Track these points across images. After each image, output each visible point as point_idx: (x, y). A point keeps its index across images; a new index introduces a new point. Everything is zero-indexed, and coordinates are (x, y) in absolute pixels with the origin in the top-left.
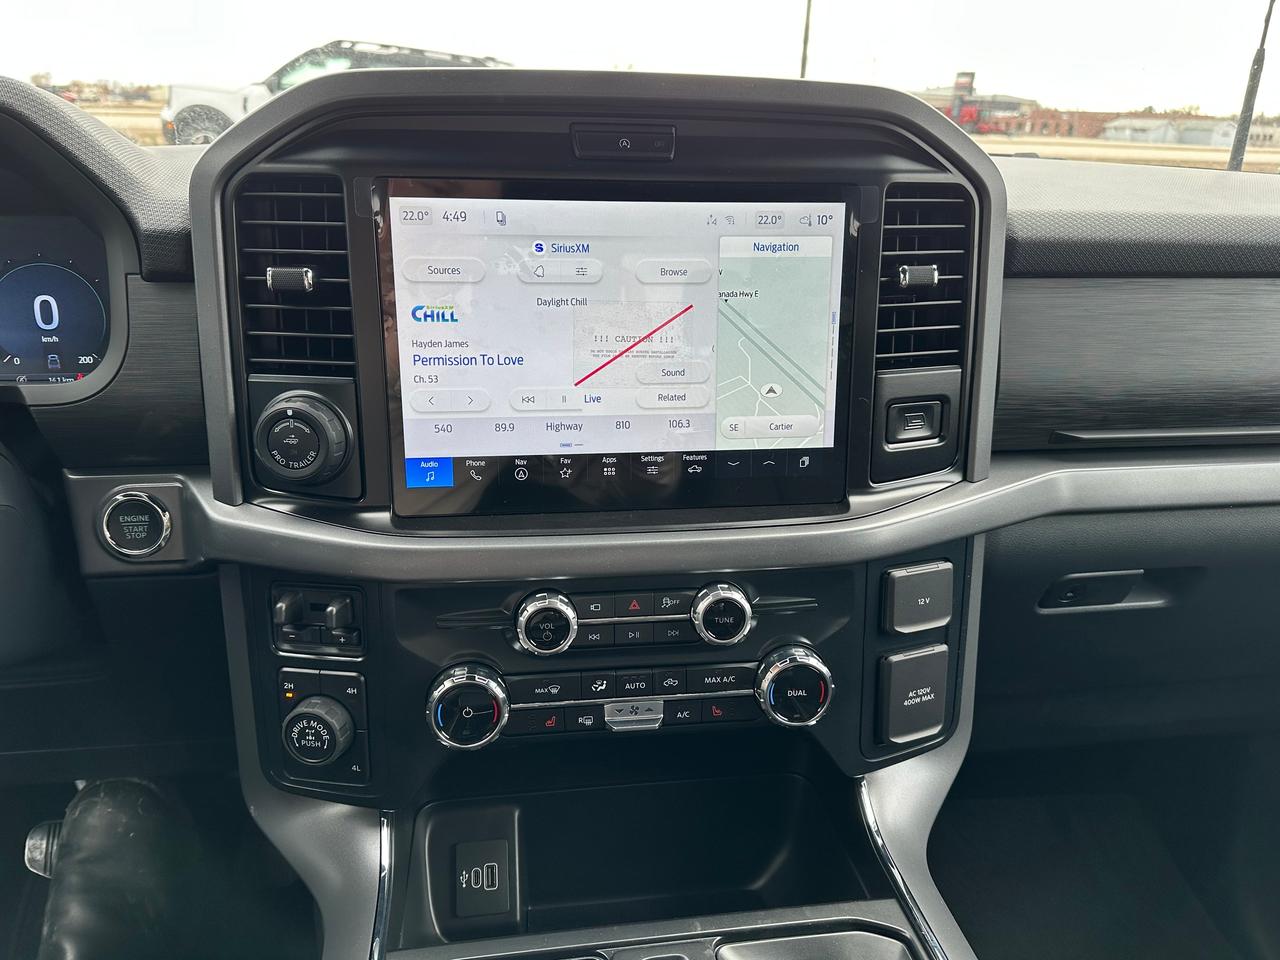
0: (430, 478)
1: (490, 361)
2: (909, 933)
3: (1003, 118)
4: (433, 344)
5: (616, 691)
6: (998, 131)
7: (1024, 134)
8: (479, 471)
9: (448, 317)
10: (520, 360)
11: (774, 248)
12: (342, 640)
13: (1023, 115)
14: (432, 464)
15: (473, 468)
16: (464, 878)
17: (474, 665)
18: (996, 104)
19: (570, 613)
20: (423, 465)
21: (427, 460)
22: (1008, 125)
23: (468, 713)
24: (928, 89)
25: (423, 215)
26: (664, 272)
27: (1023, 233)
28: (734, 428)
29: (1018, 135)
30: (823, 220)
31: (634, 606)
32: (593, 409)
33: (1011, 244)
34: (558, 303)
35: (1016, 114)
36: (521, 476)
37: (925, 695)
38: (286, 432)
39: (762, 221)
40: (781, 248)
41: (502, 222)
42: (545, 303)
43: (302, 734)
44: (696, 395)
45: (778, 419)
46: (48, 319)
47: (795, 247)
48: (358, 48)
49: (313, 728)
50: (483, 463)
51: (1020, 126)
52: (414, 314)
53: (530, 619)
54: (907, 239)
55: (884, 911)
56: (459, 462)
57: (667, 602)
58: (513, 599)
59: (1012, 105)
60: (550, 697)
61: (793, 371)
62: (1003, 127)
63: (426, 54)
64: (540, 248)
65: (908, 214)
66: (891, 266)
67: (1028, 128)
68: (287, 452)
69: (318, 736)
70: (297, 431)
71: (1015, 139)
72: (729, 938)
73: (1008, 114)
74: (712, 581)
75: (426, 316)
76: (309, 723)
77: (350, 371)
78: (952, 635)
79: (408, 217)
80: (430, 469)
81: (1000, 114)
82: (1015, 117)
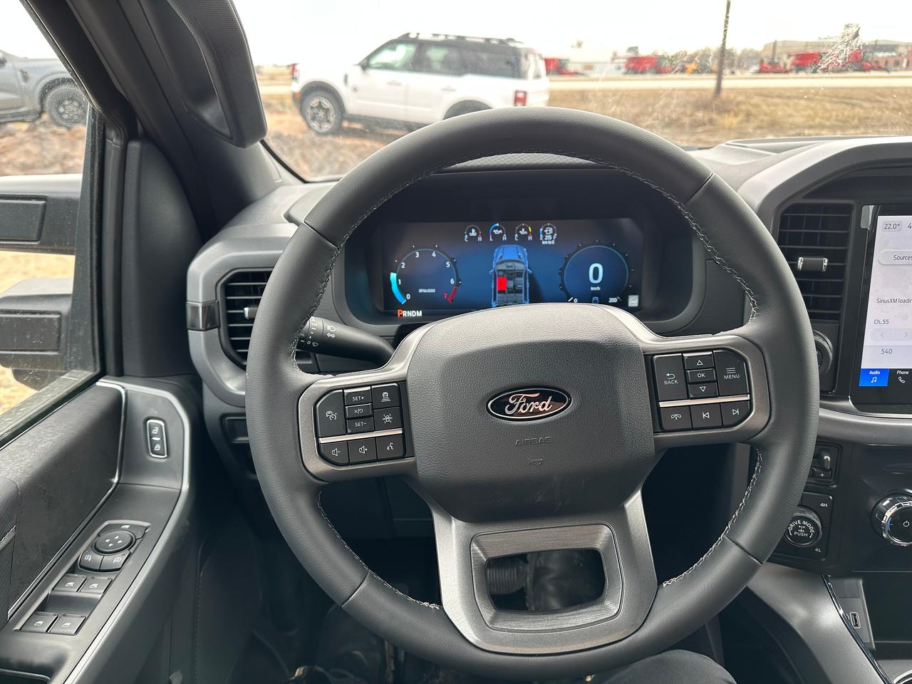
0: (874, 381)
3: (883, 57)
6: (879, 68)
7: (902, 69)
8: (904, 377)
12: (822, 475)
13: (900, 55)
14: (877, 373)
15: (901, 375)
18: (877, 47)
20: (871, 373)
21: (874, 370)
22: (887, 63)
23: (906, 524)
24: (819, 38)
25: (896, 225)
29: (895, 71)
35: (894, 54)
43: (796, 528)
46: (596, 277)
48: (421, 37)
49: (803, 525)
50: (907, 373)
51: (897, 63)
56: (893, 372)
59: (891, 48)
62: (882, 65)
63: (468, 39)
67: (904, 65)
69: (807, 530)
71: (893, 74)
73: (887, 54)
76: (802, 522)
77: (836, 317)
79: (887, 227)
80: (874, 375)
81: (880, 55)
82: (893, 56)
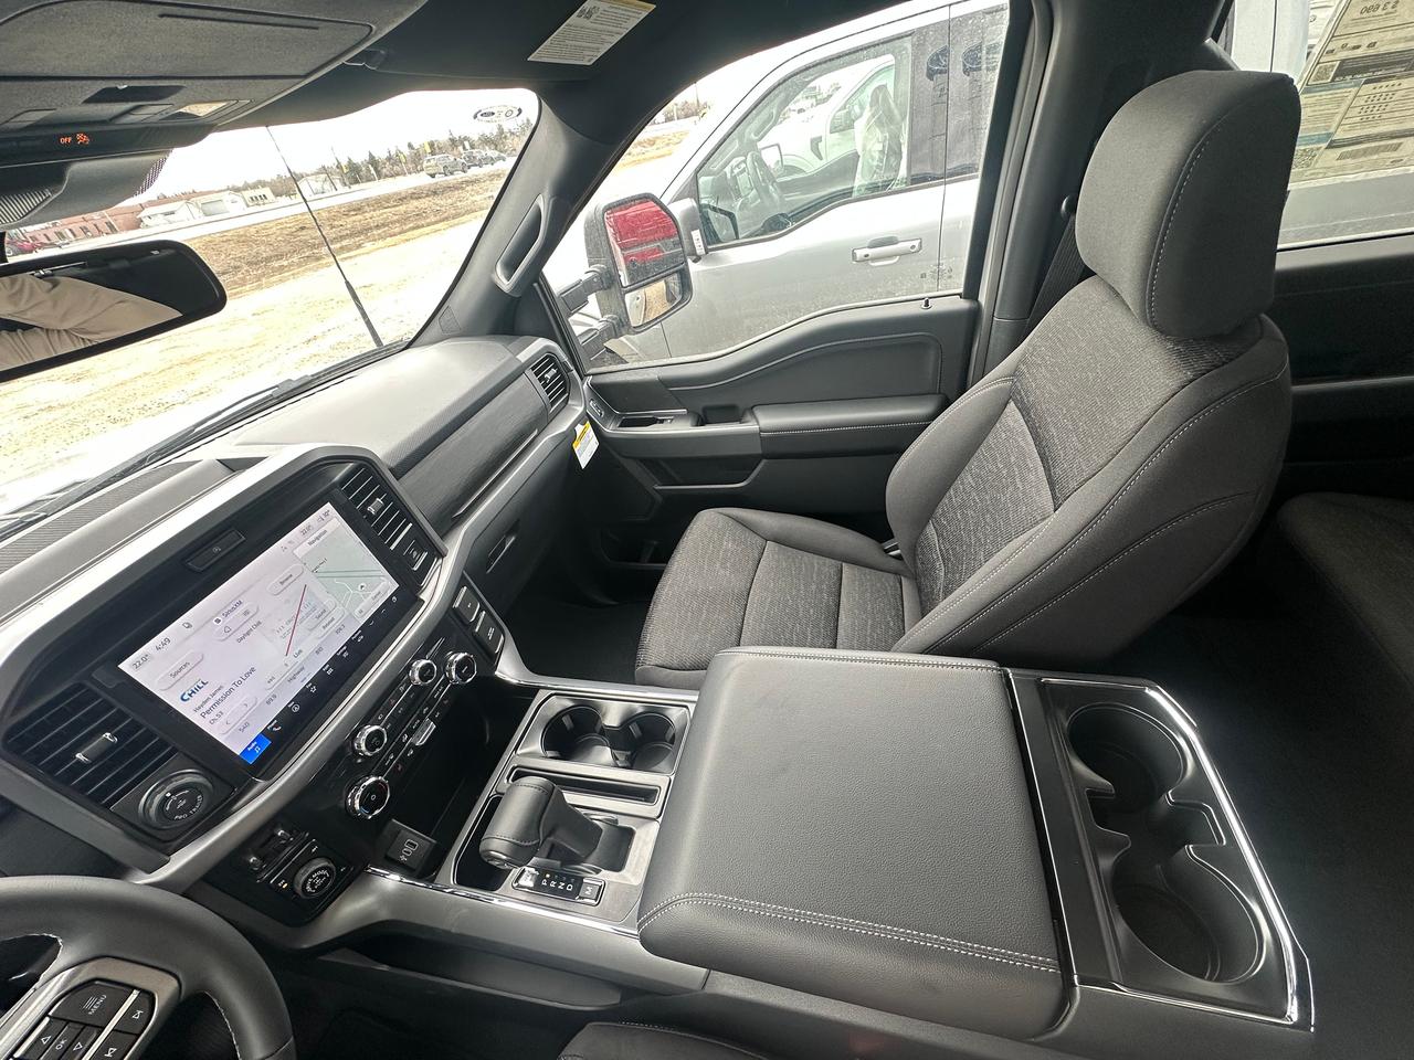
0: (258, 750)
1: (240, 683)
2: (553, 692)
4: (205, 702)
5: (411, 733)
8: (277, 726)
9: (201, 685)
10: (253, 670)
11: (317, 538)
14: (253, 745)
15: (273, 727)
16: (403, 858)
17: (355, 784)
19: (376, 727)
20: (249, 749)
21: (249, 746)
23: (373, 798)
25: (145, 658)
26: (282, 583)
27: (392, 465)
28: (361, 612)
30: (326, 514)
31: (393, 701)
32: (301, 658)
33: (391, 470)
34: (248, 634)
36: (297, 709)
37: (492, 630)
38: (175, 803)
39: (304, 532)
40: (320, 536)
41: (189, 626)
42: (242, 639)
43: (313, 885)
44: (336, 615)
45: (373, 594)
47: (325, 532)
49: (315, 878)
50: (276, 721)
52: (183, 699)
53: (366, 746)
54: (357, 500)
55: (541, 695)
56: (265, 732)
57: (402, 688)
58: (349, 750)
60: (392, 761)
61: (366, 574)
64: (218, 621)
65: (349, 491)
66: (364, 510)
68: (183, 810)
69: (321, 877)
70: (181, 798)
72: (516, 749)
74: (409, 667)
75: (190, 695)
76: (312, 878)
77: (174, 751)
78: (482, 604)
79: (137, 666)
80: (254, 748)
